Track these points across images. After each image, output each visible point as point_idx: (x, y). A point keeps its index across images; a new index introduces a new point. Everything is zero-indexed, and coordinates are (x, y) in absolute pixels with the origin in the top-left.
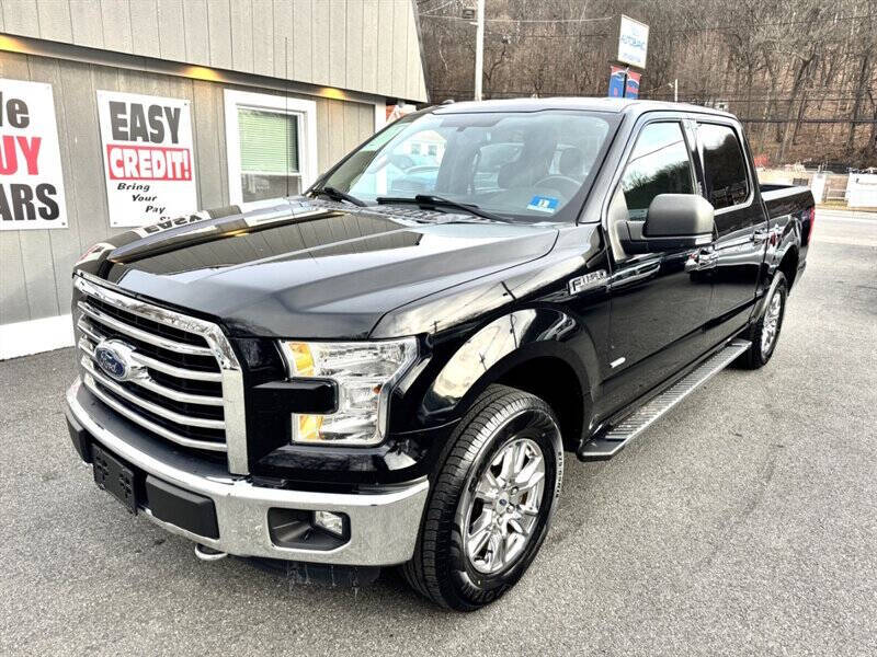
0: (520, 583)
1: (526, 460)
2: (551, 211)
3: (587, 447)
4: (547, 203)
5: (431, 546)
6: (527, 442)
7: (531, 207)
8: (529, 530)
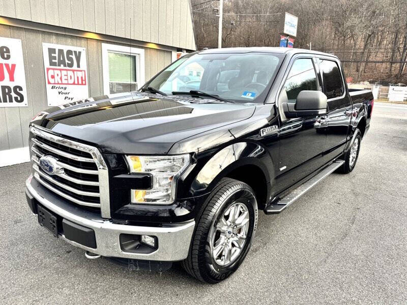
0: (237, 271)
1: (240, 213)
2: (252, 98)
3: (269, 207)
4: (250, 94)
5: (196, 252)
6: (241, 205)
7: (243, 96)
8: (242, 246)
